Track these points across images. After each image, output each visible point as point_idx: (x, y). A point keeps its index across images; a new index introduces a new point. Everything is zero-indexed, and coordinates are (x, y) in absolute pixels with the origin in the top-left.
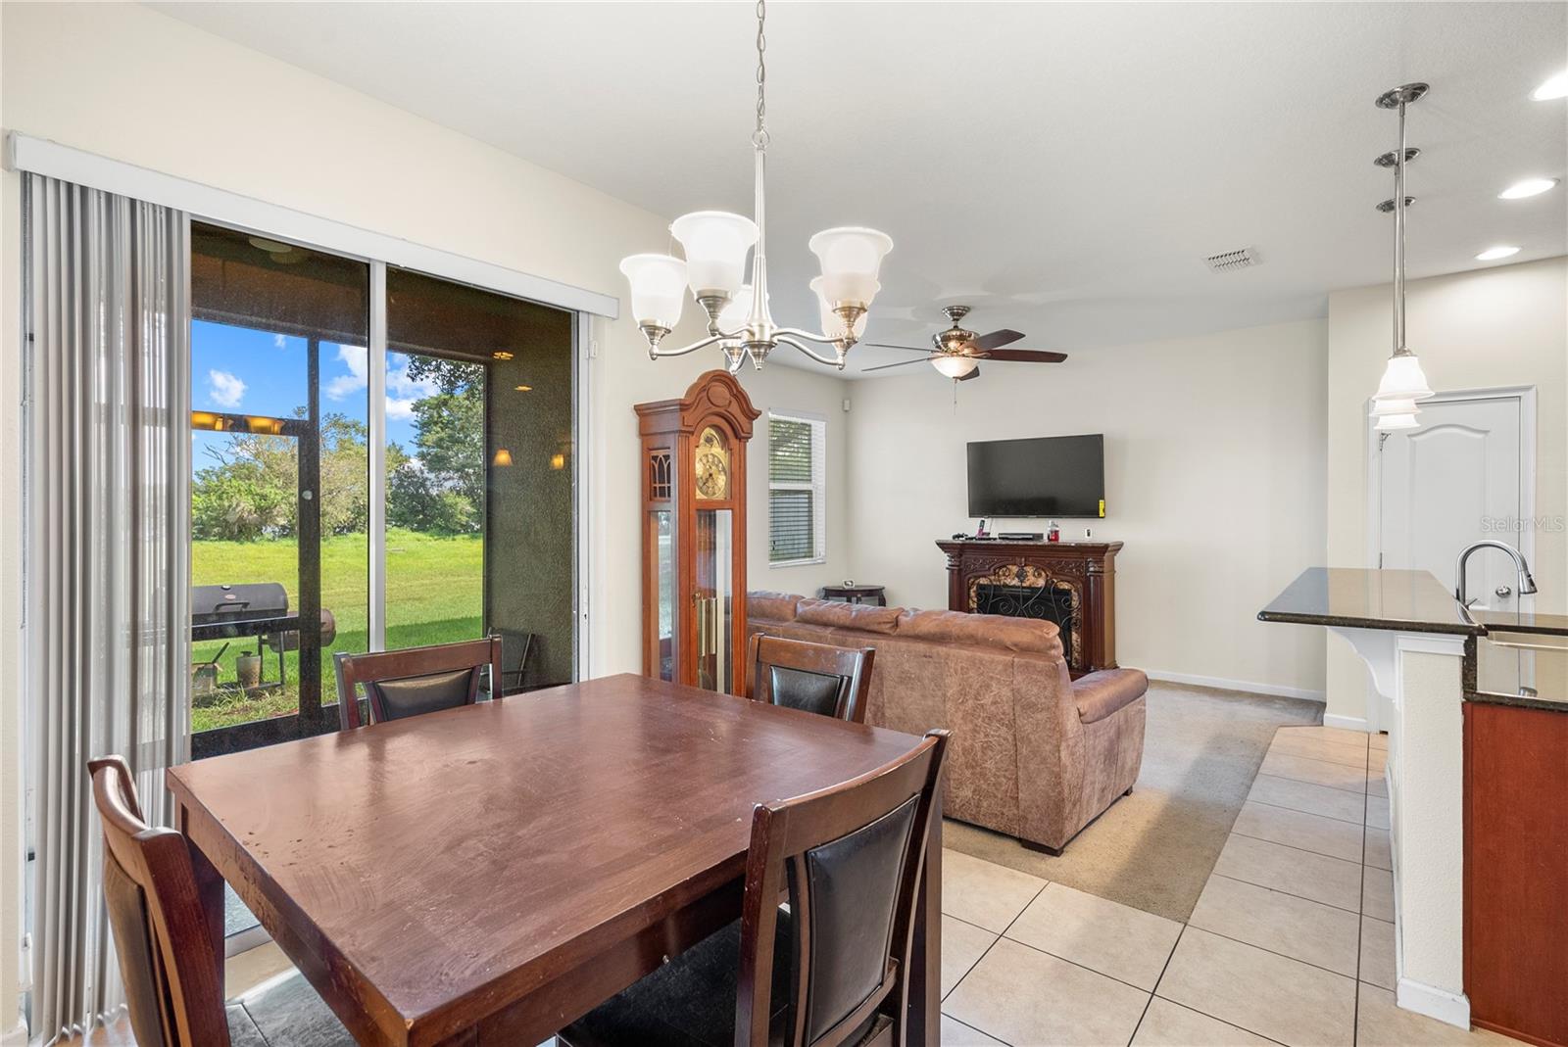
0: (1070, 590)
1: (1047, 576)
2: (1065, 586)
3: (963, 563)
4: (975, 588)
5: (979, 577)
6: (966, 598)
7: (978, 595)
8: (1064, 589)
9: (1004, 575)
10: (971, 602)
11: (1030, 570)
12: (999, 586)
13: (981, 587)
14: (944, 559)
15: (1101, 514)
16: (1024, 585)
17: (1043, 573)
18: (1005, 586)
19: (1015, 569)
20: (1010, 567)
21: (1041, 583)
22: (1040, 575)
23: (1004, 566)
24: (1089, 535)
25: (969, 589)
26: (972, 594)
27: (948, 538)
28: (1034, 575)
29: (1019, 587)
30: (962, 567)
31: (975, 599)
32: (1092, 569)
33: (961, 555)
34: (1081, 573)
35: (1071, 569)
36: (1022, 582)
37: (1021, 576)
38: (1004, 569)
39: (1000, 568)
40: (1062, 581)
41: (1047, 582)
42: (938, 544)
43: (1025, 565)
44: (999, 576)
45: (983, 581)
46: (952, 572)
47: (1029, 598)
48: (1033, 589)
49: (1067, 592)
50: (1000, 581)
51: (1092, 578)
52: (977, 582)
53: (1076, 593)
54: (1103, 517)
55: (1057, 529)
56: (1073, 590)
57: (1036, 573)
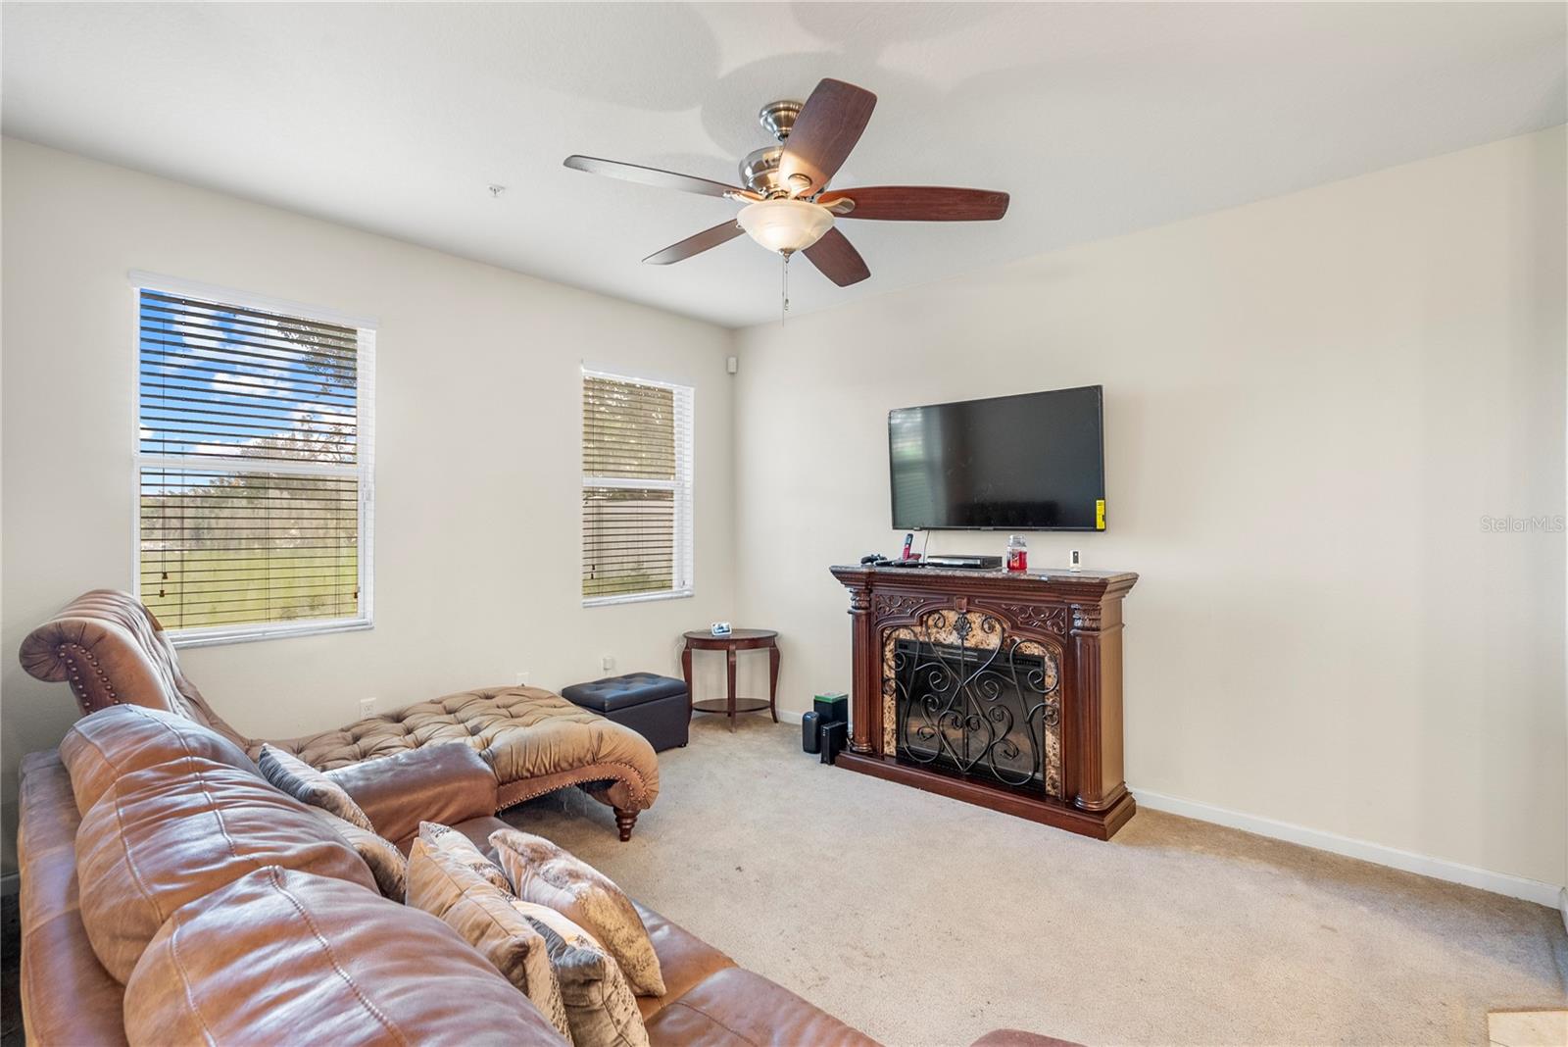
0: (1043, 658)
1: (1004, 630)
2: (1034, 650)
3: (873, 603)
4: (891, 646)
5: (898, 627)
6: (878, 661)
7: (897, 657)
8: (1032, 656)
9: (936, 625)
10: (886, 667)
11: (976, 619)
12: (928, 644)
13: (902, 644)
14: (844, 598)
15: (1100, 524)
16: (967, 644)
17: (997, 626)
18: (938, 644)
19: (952, 617)
20: (945, 613)
21: (993, 642)
22: (992, 629)
23: (936, 611)
24: (1076, 560)
25: (883, 645)
26: (889, 655)
27: (854, 563)
28: (983, 629)
29: (958, 648)
30: (873, 609)
31: (893, 664)
32: (1078, 623)
33: (871, 591)
34: (1060, 629)
35: (1045, 622)
36: (963, 638)
37: (962, 628)
38: (936, 616)
39: (930, 613)
40: (1031, 641)
41: (1003, 640)
42: (834, 572)
43: (968, 612)
44: (928, 628)
45: (904, 634)
46: (857, 618)
47: (973, 667)
48: (983, 653)
49: (1038, 662)
50: (929, 635)
51: (1078, 639)
52: (894, 635)
53: (1052, 665)
54: (1102, 530)
55: (1024, 549)
56: (1046, 659)
57: (986, 626)
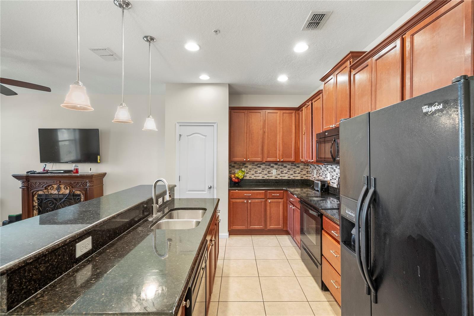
0: (80, 194)
1: (70, 189)
2: (78, 192)
3: (30, 185)
4: (36, 196)
5: (38, 191)
6: (31, 201)
7: (38, 199)
8: (78, 194)
9: (50, 189)
10: (34, 203)
11: (62, 186)
12: (48, 194)
13: (40, 195)
14: (19, 184)
15: (99, 161)
16: (60, 193)
17: (68, 188)
18: (51, 194)
19: (55, 186)
20: (53, 185)
21: (67, 192)
22: (67, 188)
23: (51, 185)
24: (90, 170)
25: (33, 196)
26: (35, 199)
27: (24, 173)
28: (64, 189)
29: (57, 194)
30: (29, 186)
31: (37, 201)
32: (88, 185)
33: (29, 181)
34: (84, 187)
35: (80, 185)
36: (59, 192)
37: (59, 189)
38: (51, 187)
39: (49, 186)
40: (77, 191)
41: (70, 191)
42: (13, 176)
43: (60, 185)
44: (48, 190)
45: (40, 193)
46: (23, 190)
47: (63, 198)
48: (64, 195)
49: (79, 195)
50: (48, 192)
51: (88, 189)
52: (37, 193)
53: (82, 196)
54: (99, 163)
55: (77, 168)
56: (81, 194)
57: (65, 188)
